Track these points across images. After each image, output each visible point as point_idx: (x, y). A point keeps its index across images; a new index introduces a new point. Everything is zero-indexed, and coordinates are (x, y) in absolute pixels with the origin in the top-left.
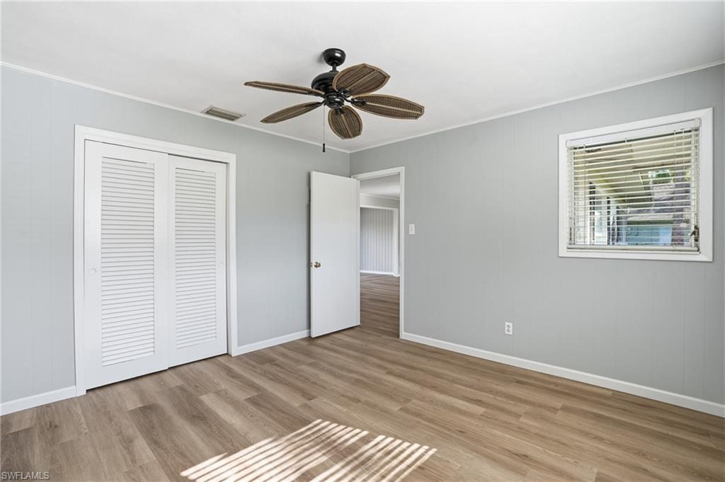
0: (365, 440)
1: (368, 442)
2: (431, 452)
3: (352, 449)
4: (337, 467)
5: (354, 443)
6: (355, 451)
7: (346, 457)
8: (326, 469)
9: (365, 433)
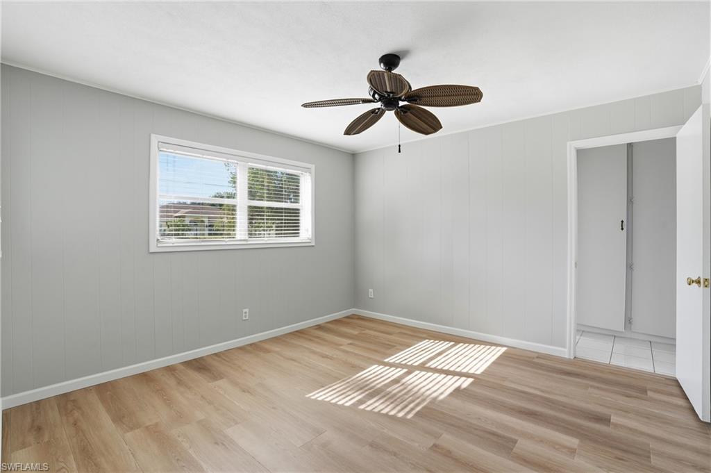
0: (361, 402)
1: (358, 401)
2: (311, 394)
3: (371, 396)
4: (379, 386)
5: (369, 399)
6: (368, 395)
7: (374, 391)
8: (385, 385)
9: (362, 407)
